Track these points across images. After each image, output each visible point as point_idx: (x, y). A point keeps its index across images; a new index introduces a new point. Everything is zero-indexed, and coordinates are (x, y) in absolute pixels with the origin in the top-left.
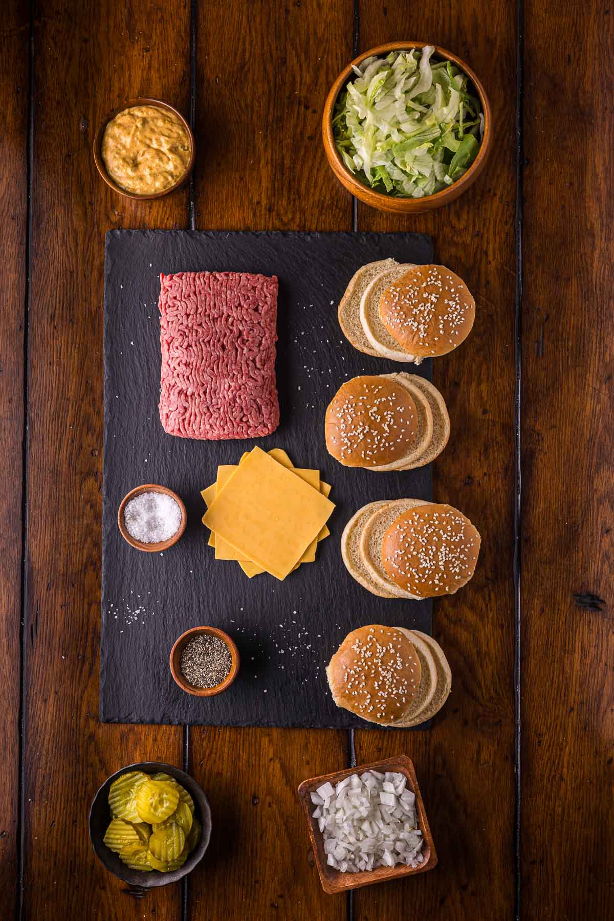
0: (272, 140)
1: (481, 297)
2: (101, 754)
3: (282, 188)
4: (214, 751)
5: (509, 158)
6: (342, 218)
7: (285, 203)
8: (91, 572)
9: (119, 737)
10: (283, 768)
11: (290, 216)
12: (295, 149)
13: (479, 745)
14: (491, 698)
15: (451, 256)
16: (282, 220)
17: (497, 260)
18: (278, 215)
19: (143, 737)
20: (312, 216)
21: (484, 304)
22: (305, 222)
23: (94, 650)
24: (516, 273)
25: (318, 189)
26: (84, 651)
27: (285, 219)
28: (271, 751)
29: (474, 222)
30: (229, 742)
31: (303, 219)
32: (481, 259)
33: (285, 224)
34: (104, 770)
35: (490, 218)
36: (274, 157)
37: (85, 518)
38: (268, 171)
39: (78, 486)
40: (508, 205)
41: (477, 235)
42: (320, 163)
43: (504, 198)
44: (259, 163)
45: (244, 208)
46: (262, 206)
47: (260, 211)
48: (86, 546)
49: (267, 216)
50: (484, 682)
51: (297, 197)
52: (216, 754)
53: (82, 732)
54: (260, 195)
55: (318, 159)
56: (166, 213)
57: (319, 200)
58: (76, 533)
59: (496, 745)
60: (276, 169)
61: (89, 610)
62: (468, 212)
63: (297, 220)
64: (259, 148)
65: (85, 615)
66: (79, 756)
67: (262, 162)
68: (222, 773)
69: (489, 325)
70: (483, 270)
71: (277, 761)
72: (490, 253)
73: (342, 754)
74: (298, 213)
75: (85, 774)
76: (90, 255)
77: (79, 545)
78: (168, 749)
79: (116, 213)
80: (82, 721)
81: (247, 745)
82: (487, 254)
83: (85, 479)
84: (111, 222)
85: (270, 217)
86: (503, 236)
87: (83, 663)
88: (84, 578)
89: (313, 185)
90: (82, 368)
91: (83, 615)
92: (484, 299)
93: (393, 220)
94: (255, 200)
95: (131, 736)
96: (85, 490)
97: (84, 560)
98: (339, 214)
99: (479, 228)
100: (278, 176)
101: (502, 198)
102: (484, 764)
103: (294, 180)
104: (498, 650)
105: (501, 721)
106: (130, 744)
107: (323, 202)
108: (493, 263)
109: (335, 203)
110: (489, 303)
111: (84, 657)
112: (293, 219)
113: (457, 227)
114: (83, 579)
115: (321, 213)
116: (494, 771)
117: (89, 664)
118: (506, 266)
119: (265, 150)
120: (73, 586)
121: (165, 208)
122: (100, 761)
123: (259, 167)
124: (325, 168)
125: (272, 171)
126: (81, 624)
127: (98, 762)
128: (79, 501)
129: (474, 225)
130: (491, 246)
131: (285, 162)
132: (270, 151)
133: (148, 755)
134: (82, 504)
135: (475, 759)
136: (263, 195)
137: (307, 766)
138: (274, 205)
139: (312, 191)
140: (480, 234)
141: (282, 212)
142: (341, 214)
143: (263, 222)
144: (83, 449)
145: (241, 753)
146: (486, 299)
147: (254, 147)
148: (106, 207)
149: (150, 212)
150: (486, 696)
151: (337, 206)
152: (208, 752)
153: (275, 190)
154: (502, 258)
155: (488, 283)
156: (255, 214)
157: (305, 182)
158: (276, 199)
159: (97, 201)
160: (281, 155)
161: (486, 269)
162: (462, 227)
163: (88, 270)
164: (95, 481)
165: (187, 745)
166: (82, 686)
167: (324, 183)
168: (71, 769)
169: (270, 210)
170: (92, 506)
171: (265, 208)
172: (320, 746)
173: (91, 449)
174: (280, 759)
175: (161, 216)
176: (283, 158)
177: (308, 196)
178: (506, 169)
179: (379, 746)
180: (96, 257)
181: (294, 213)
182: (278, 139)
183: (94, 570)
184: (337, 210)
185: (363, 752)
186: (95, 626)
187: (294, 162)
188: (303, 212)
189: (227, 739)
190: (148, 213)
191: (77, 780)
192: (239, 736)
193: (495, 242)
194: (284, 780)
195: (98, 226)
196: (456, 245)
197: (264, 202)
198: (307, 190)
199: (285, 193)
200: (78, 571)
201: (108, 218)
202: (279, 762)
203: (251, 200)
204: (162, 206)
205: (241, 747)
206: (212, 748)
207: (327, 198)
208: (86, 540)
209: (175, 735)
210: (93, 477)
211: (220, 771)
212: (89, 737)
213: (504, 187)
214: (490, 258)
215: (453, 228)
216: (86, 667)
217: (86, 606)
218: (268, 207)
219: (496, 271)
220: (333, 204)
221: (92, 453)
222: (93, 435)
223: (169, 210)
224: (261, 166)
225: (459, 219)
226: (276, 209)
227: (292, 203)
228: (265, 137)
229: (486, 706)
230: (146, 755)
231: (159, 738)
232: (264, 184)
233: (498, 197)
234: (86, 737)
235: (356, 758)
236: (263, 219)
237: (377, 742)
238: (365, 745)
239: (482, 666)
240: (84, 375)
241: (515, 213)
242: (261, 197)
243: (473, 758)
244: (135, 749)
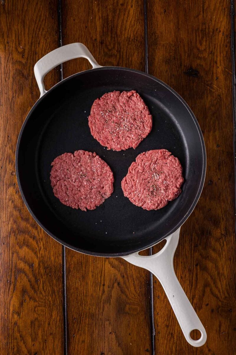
0: (102, 7)
1: (214, 86)
2: (21, 332)
3: (108, 31)
4: (80, 329)
5: (227, 12)
6: (140, 46)
7: (109, 39)
8: (13, 236)
9: (30, 323)
10: (116, 337)
11: (112, 46)
12: (114, 11)
13: (220, 322)
14: (226, 297)
15: (198, 64)
16: (108, 48)
17: (222, 66)
18: (106, 46)
19: (43, 323)
20: (124, 45)
21: (216, 89)
22: (120, 49)
23: (16, 278)
24: (232, 72)
25: (127, 31)
26: (11, 279)
27: (110, 48)
28: (110, 328)
29: (209, 46)
30: (88, 324)
31: (119, 47)
32: (213, 66)
33: (110, 50)
34: (22, 341)
35: (217, 44)
36: (103, 15)
37: (9, 208)
38: (100, 23)
39: (5, 191)
40: (227, 37)
41: (211, 53)
42: (127, 18)
43: (225, 33)
44: (95, 18)
45: (88, 42)
46: (97, 41)
47: (96, 44)
48: (10, 223)
49: (100, 46)
50: (222, 289)
51: (116, 36)
52: (81, 331)
53: (10, 321)
54: (96, 36)
55: (126, 15)
56: (47, 46)
57: (127, 37)
58: (5, 216)
59: (229, 323)
60: (104, 21)
61: (12, 256)
62: (206, 41)
63: (116, 48)
64: (95, 11)
65: (11, 260)
66: (9, 334)
67: (97, 18)
68: (85, 341)
69: (219, 100)
70: (215, 71)
71: (114, 334)
72: (218, 62)
73: (148, 329)
74: (117, 44)
75: (12, 343)
76: (8, 70)
77: (6, 222)
78: (56, 329)
79: (21, 47)
80: (10, 315)
81: (97, 326)
82: (216, 63)
83: (9, 188)
84: (19, 52)
85: (101, 47)
86: (225, 53)
87: (10, 284)
88: (9, 239)
89: (124, 29)
90: (5, 129)
91: (9, 259)
92: (216, 87)
93: (166, 46)
94: (94, 39)
95: (37, 323)
96: (9, 193)
97: (9, 230)
98: (138, 44)
99: (212, 49)
100: (105, 24)
101: (224, 33)
102: (223, 333)
103: (114, 27)
104: (229, 272)
105: (231, 309)
106: (36, 327)
107: (129, 38)
108: (220, 67)
109: (136, 38)
110: (218, 89)
111: (10, 281)
112: (114, 47)
113: (200, 49)
114: (9, 241)
115: (128, 44)
116: (228, 336)
117: (13, 285)
118: (227, 69)
119: (98, 12)
120: (4, 244)
121: (47, 44)
122: (21, 336)
123: (95, 20)
124: (130, 21)
125: (102, 22)
126: (8, 264)
127: (19, 337)
128: (6, 199)
129: (209, 48)
130: (218, 59)
131: (109, 17)
132: (101, 12)
133: (46, 332)
134: (7, 201)
135: (218, 330)
136: (98, 35)
137: (129, 336)
138: (104, 40)
139: (124, 32)
140: (213, 52)
141: (108, 44)
142: (139, 44)
143: (98, 49)
144: (7, 172)
145: (95, 330)
146: (217, 86)
147: (92, 11)
148: (16, 44)
149: (39, 46)
150: (223, 297)
151: (137, 40)
152: (77, 330)
153: (104, 32)
154: (224, 64)
155: (217, 78)
156: (94, 46)
157: (119, 28)
158: (105, 37)
159: (11, 41)
160: (107, 14)
161: (216, 71)
162: (203, 49)
163: (7, 78)
164: (14, 188)
165: (66, 326)
166: (10, 296)
167: (129, 29)
168: (5, 341)
169: (102, 43)
170: (12, 202)
171: (99, 42)
172: (136, 326)
173: (11, 171)
174: (115, 333)
175: (45, 48)
176: (108, 16)
177: (122, 35)
178: (225, 17)
179: (167, 325)
180: (11, 71)
181: (114, 44)
182: (105, 5)
183: (14, 235)
184: (137, 42)
185: (159, 328)
186: (16, 265)
187: (113, 17)
188: (119, 44)
189: (87, 322)
190: (38, 46)
191: (9, 346)
192: (93, 321)
193: (221, 56)
194: (118, 344)
195: (12, 55)
196: (200, 58)
197: (98, 39)
198: (121, 33)
199: (109, 33)
200: (6, 236)
201: (17, 50)
202: (115, 334)
203: (91, 38)
204: (45, 42)
205: (95, 326)
206: (79, 328)
207: (132, 36)
208: (10, 219)
209: (59, 321)
210: (13, 186)
211: (84, 340)
212: (15, 323)
213: (225, 27)
214: (218, 65)
215: (198, 49)
216: (12, 287)
217: (11, 255)
218: (101, 41)
219: (222, 71)
220: (135, 39)
221: (12, 174)
222: (12, 164)
223: (48, 44)
224: (96, 20)
225: (201, 45)
226: (105, 43)
227: (113, 39)
228: (98, 5)
229: (223, 302)
230: (45, 332)
231: (51, 324)
232: (98, 30)
233: (222, 32)
234: (13, 323)
235: (155, 332)
236: (98, 48)
237: (166, 322)
238: (159, 324)
239: (220, 281)
240: (7, 132)
241: (231, 41)
242: (97, 36)
243: (217, 329)
244: (39, 329)
